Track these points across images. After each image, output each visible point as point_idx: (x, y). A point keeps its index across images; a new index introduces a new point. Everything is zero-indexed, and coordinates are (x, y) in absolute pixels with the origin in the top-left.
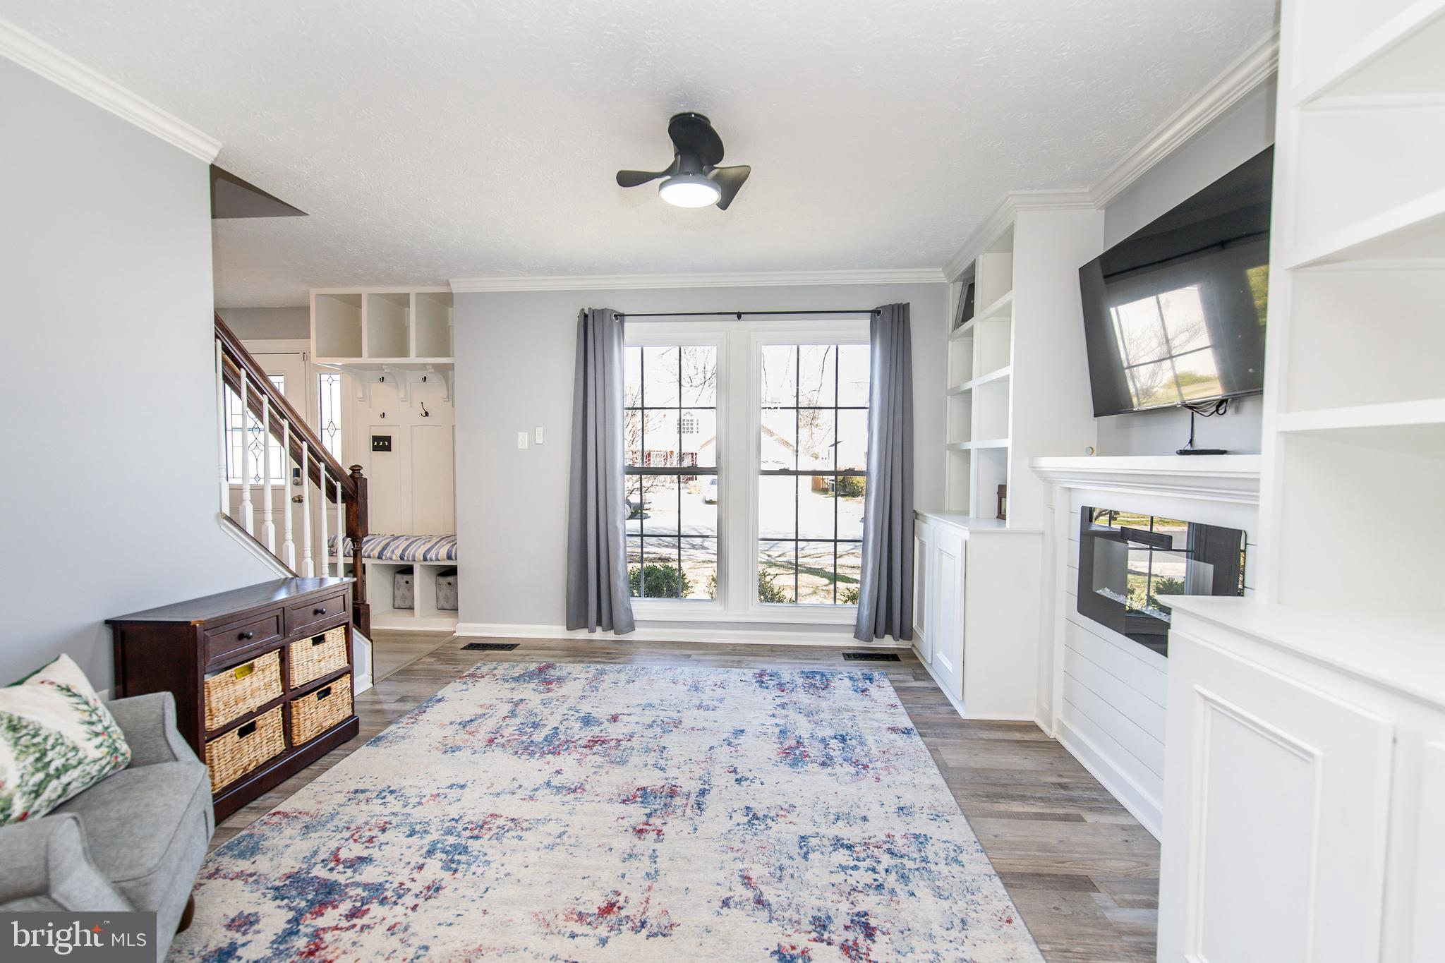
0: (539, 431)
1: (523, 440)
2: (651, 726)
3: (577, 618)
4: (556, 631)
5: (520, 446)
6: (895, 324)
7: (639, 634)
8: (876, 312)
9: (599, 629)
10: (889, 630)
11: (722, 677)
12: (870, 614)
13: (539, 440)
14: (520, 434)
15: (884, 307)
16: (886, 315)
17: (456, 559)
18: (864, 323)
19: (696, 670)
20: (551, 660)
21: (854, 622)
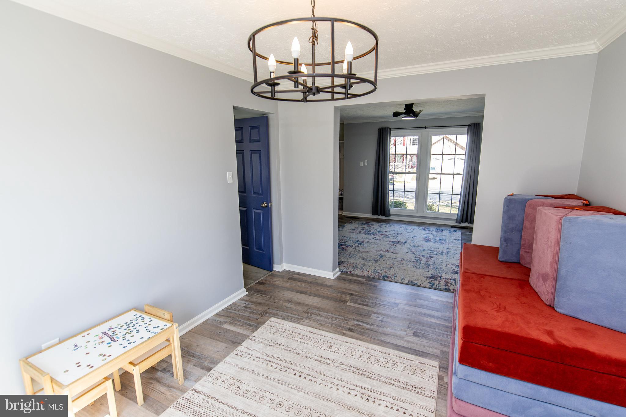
0: (366, 161)
1: (362, 164)
2: (395, 234)
3: (375, 212)
4: (369, 216)
5: (361, 165)
6: (475, 128)
7: (391, 218)
8: (469, 125)
9: (381, 216)
10: (466, 221)
11: (413, 228)
12: (461, 215)
13: (366, 164)
14: (361, 162)
15: (472, 124)
16: (472, 127)
17: (343, 195)
18: (466, 129)
19: (407, 226)
20: (369, 221)
21: (456, 218)
